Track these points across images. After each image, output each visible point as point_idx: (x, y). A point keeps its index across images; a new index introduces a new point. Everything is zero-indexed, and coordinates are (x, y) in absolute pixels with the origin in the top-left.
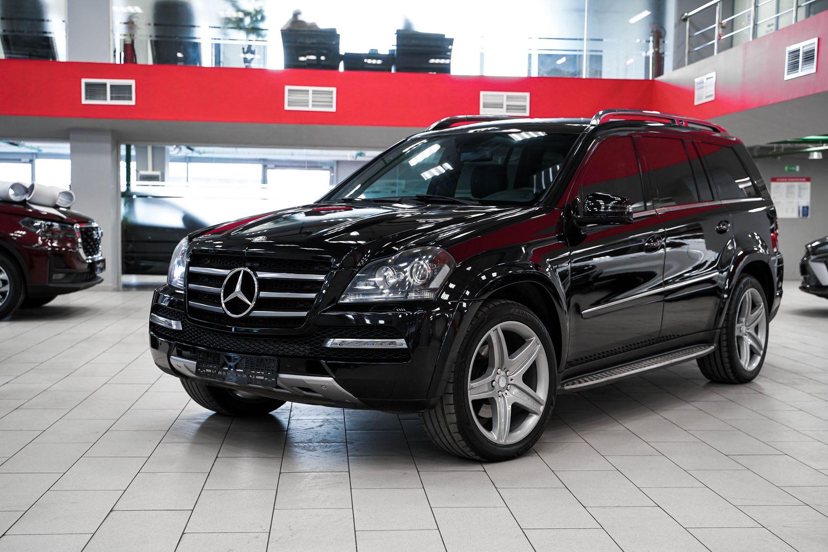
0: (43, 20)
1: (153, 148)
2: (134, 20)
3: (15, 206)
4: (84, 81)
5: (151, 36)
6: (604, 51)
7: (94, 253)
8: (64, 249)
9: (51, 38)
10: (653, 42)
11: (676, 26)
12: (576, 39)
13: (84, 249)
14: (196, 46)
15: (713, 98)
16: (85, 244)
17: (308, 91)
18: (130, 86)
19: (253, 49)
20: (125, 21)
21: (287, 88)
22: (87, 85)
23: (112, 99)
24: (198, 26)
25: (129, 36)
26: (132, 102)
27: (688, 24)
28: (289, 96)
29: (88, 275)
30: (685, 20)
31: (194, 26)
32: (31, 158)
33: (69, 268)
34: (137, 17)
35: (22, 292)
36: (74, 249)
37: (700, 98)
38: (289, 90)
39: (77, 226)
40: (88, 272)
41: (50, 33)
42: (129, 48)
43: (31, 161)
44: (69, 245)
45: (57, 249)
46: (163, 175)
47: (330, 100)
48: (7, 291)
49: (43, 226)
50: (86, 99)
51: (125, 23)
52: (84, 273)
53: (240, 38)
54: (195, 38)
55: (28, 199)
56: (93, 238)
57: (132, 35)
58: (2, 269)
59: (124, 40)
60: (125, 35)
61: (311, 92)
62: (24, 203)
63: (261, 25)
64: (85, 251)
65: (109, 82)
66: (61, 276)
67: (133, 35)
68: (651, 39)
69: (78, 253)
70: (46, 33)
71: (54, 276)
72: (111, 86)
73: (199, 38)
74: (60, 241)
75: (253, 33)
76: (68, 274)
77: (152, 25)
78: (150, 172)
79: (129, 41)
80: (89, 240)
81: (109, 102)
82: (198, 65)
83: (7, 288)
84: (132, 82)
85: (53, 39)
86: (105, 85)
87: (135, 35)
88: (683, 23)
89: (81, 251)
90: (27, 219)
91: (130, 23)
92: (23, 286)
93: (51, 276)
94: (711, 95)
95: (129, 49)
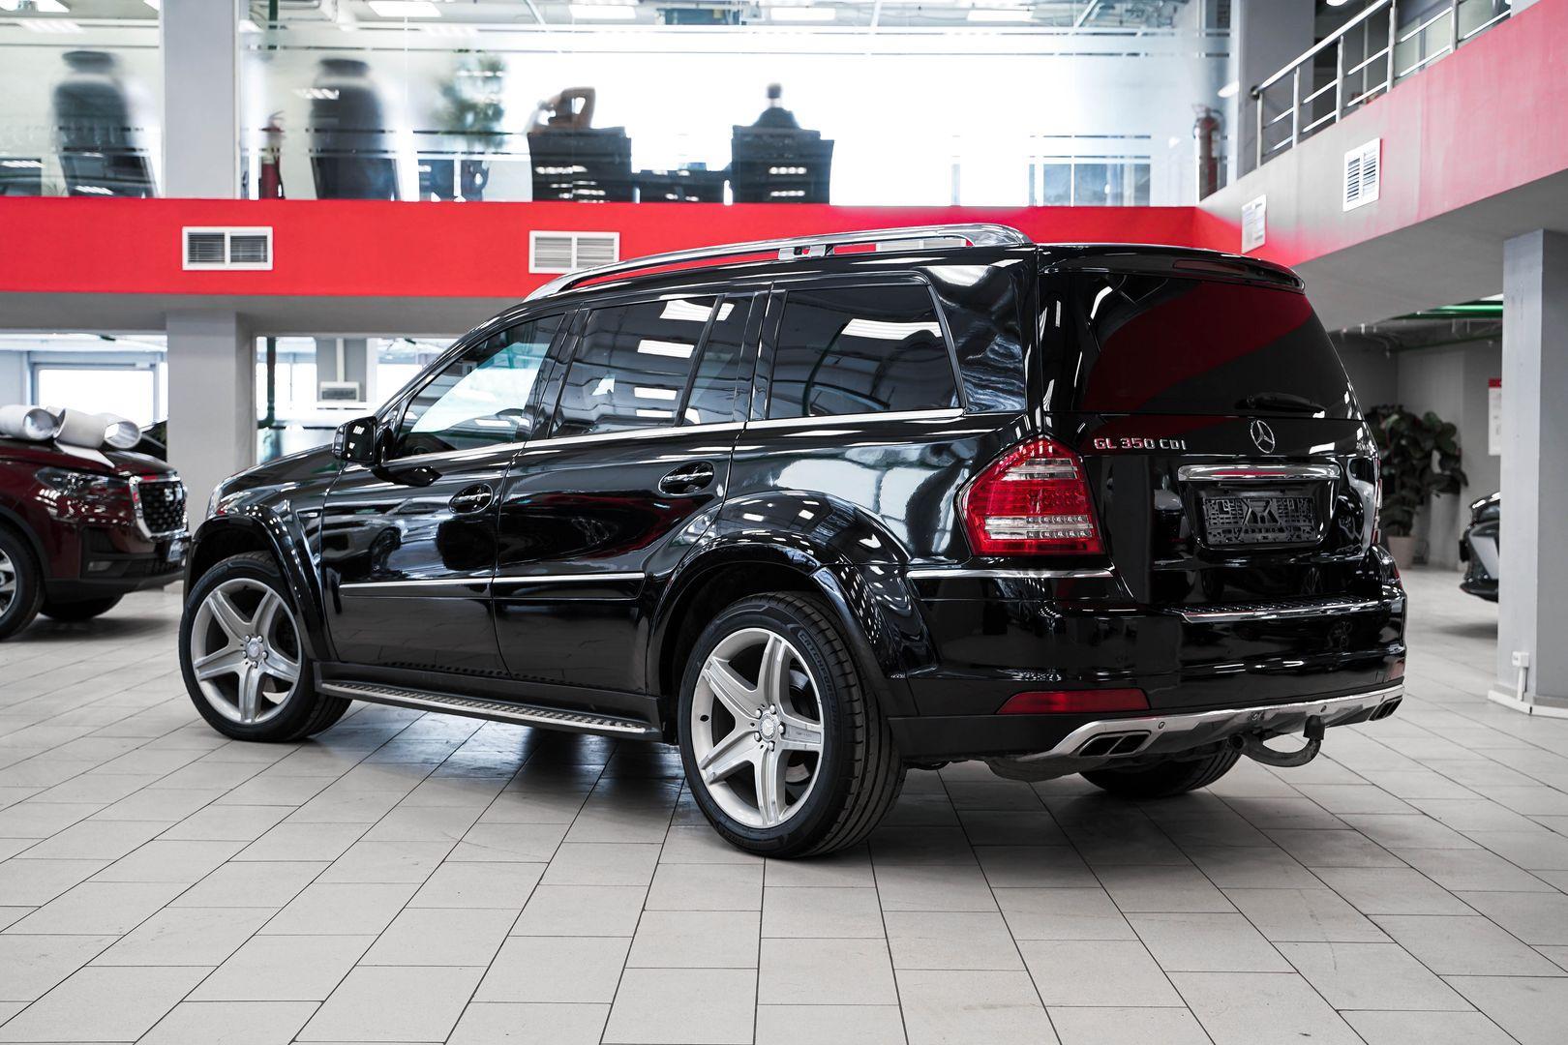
0: (129, 129)
1: (346, 342)
2: (277, 123)
3: (32, 447)
4: (186, 231)
5: (310, 151)
6: (1152, 157)
7: (176, 525)
8: (115, 521)
9: (143, 158)
10: (1201, 138)
11: (1240, 110)
12: (1116, 137)
13: (146, 520)
14: (389, 165)
15: (1262, 242)
16: (149, 510)
17: (570, 239)
18: (265, 237)
19: (484, 166)
20: (265, 125)
21: (534, 235)
22: (192, 237)
23: (234, 260)
24: (391, 132)
25: (270, 151)
26: (268, 266)
27: (1260, 102)
28: (536, 249)
29: (157, 564)
30: (1257, 97)
31: (383, 132)
32: (153, 362)
33: (120, 551)
34: (280, 119)
35: (37, 593)
36: (130, 521)
37: (1249, 241)
38: (537, 239)
39: (134, 481)
40: (155, 560)
41: (142, 150)
42: (270, 172)
43: (153, 366)
44: (121, 514)
45: (104, 521)
46: (363, 388)
47: (609, 254)
48: (12, 591)
49: (73, 480)
50: (192, 260)
51: (264, 130)
52: (147, 560)
53: (457, 149)
54: (386, 152)
55: (56, 435)
56: (164, 501)
57: (274, 150)
58: (4, 553)
59: (263, 159)
60: (263, 150)
61: (574, 242)
62: (49, 442)
63: (497, 127)
64: (149, 522)
65: (229, 232)
66: (103, 565)
67: (278, 150)
68: (1197, 131)
69: (137, 529)
70: (134, 150)
71: (91, 564)
72: (233, 239)
73: (394, 152)
74: (109, 507)
75: (480, 140)
76: (116, 562)
77: (312, 130)
78: (340, 384)
79: (270, 161)
80: (156, 505)
81: (228, 265)
82: (392, 199)
83: (12, 586)
84: (267, 231)
85: (147, 161)
86: (221, 237)
87: (281, 150)
88: (1253, 102)
89: (141, 524)
90: (47, 470)
91: (273, 131)
92: (38, 583)
93: (84, 566)
94: (1260, 237)
95: (271, 175)
